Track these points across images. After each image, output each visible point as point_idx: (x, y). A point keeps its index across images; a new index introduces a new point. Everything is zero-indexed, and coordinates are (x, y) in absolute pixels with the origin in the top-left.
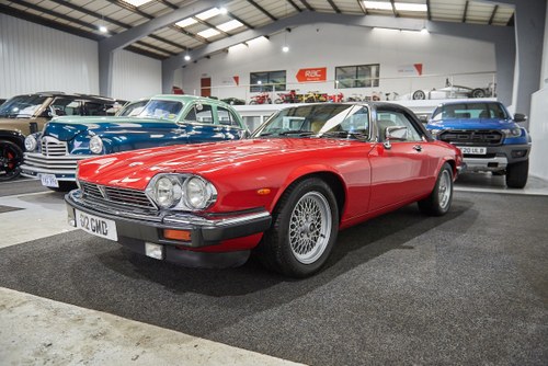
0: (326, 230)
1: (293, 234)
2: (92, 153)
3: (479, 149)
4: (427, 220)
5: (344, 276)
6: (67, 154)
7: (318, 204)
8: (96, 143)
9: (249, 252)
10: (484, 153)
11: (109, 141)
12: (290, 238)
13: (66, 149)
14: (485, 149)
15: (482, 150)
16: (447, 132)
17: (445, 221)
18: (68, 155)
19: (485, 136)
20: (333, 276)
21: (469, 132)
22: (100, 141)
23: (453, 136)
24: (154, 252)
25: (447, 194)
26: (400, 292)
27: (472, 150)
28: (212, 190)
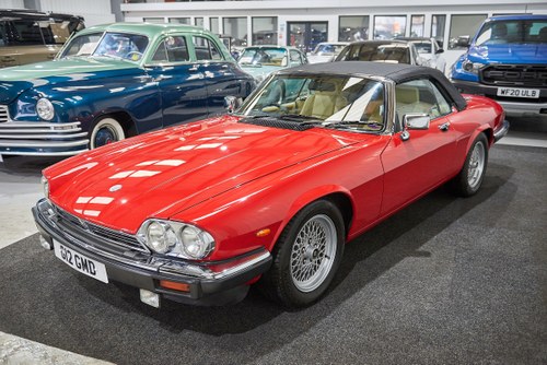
0: (331, 249)
1: (294, 263)
2: (42, 120)
3: (530, 91)
4: (452, 204)
5: (349, 302)
6: (9, 120)
7: (322, 224)
8: (46, 107)
9: (248, 288)
10: (537, 96)
11: (61, 104)
12: (292, 267)
13: (7, 114)
14: (538, 91)
15: (534, 93)
16: (491, 68)
17: (474, 206)
18: (10, 122)
19: (540, 74)
20: (337, 303)
21: (519, 69)
22: (50, 104)
23: (499, 73)
24: (150, 298)
25: (480, 169)
26: (407, 325)
27: (521, 92)
28: (208, 238)
